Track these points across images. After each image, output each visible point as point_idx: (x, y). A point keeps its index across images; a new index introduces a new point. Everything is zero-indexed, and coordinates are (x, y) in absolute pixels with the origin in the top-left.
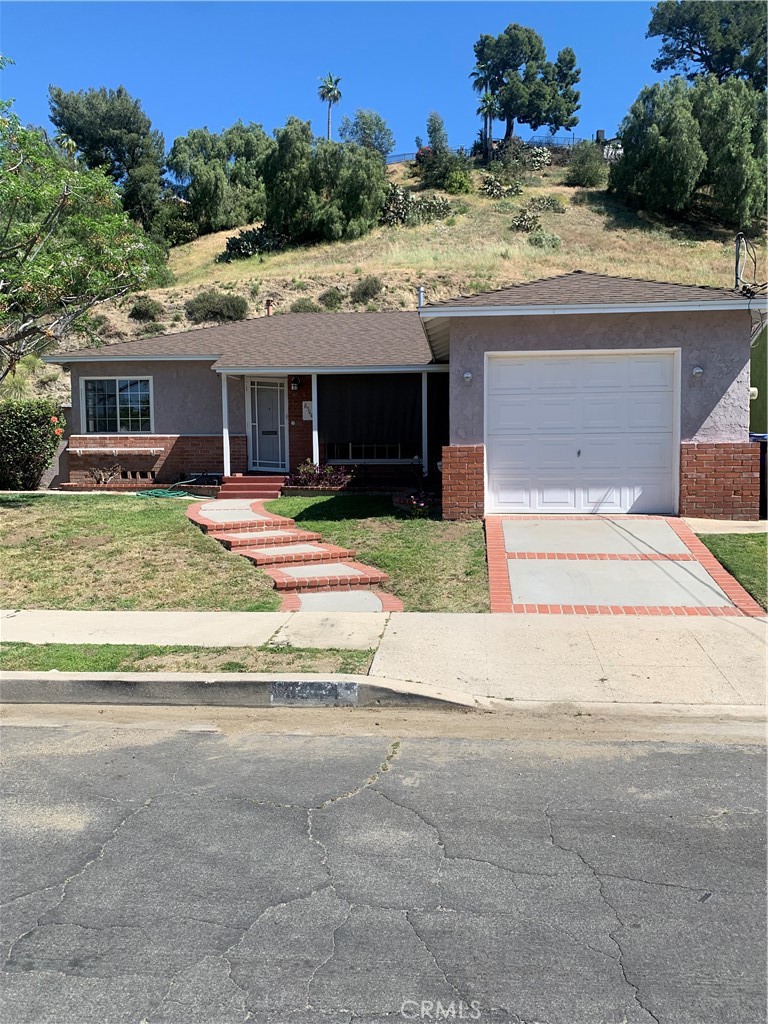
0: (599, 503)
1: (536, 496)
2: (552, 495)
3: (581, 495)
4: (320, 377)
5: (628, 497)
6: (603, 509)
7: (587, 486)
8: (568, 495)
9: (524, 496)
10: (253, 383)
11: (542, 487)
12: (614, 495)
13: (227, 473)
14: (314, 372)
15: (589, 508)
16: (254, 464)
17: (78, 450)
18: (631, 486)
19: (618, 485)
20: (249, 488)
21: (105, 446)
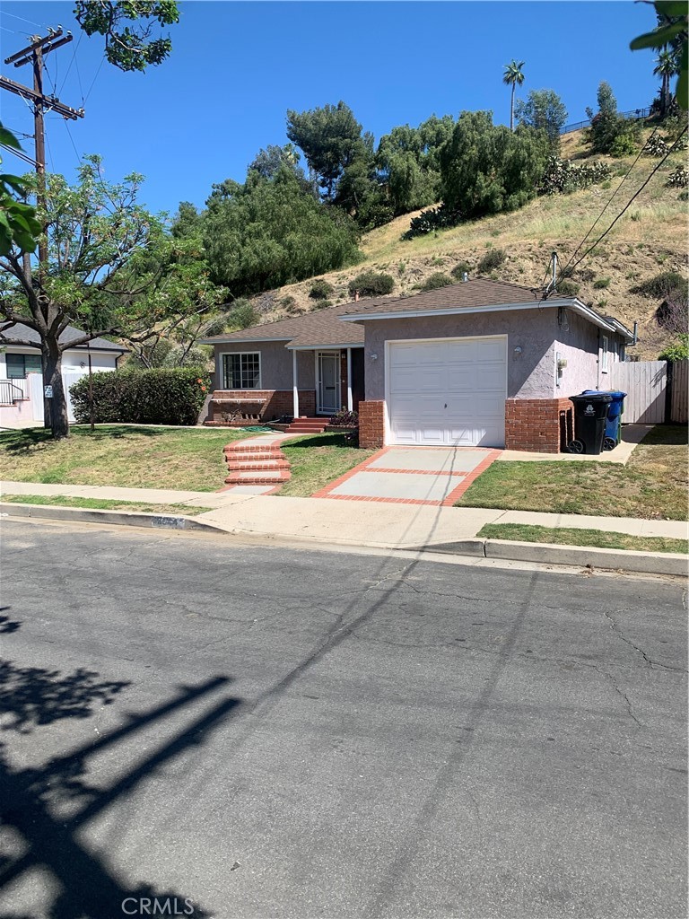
0: (459, 439)
1: (420, 434)
2: (430, 434)
3: (448, 434)
4: (353, 350)
5: (476, 436)
6: (461, 443)
7: (451, 428)
8: (439, 434)
9: (412, 434)
10: (320, 354)
11: (424, 428)
12: (468, 434)
13: (296, 416)
14: (348, 347)
15: (452, 443)
16: (320, 410)
17: (217, 400)
18: (479, 429)
19: (471, 428)
20: (306, 426)
21: (233, 397)
